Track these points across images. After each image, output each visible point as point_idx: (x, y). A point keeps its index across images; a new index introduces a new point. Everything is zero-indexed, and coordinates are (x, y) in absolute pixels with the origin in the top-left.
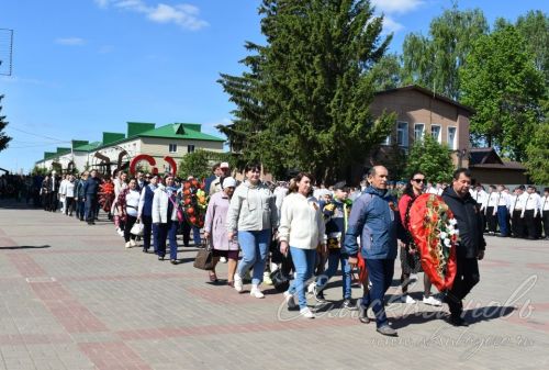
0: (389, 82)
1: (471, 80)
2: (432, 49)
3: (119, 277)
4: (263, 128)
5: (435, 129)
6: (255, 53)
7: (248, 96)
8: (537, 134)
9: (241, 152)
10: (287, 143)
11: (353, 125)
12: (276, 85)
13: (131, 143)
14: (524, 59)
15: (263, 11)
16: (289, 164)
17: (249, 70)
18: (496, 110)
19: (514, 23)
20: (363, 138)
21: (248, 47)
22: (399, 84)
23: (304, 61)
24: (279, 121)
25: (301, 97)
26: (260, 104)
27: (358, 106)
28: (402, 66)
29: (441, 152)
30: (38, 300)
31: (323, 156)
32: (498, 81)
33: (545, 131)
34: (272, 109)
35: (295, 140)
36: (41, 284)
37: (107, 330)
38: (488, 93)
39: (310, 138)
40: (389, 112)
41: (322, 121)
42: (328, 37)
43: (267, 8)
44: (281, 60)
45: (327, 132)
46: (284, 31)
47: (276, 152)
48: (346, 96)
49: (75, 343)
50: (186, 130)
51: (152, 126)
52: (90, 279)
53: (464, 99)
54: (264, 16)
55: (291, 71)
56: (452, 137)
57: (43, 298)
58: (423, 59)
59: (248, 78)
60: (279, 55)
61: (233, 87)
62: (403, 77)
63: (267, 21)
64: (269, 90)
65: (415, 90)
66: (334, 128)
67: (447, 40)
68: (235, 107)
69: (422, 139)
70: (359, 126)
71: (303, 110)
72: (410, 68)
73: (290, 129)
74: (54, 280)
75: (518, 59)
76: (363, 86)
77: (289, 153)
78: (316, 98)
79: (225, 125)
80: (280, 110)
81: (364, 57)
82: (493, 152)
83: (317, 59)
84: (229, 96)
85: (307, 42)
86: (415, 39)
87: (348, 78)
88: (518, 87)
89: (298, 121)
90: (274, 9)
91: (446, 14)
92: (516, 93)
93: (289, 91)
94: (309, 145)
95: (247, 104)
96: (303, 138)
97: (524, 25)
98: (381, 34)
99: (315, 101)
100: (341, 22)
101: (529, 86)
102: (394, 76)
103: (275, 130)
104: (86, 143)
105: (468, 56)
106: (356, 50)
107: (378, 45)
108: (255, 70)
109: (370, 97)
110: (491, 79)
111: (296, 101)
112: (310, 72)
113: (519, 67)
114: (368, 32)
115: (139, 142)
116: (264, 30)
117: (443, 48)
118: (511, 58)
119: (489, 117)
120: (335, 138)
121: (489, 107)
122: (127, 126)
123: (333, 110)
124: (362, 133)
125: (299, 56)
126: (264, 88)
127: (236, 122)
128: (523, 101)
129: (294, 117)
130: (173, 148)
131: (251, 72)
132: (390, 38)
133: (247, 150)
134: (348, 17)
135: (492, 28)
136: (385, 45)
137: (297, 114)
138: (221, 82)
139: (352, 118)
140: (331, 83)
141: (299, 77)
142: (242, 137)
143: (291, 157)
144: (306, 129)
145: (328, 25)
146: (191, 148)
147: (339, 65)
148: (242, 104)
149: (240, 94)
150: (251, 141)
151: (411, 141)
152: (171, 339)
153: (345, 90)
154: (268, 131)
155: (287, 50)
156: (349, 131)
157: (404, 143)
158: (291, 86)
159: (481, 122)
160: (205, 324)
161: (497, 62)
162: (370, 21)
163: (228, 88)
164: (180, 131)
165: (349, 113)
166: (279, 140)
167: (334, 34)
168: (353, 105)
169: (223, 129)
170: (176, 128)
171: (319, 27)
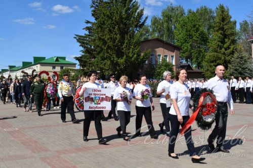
0: (146, 37)
1: (179, 35)
2: (163, 22)
3: (46, 126)
4: (95, 58)
5: (166, 56)
6: (89, 25)
7: (87, 44)
8: (206, 57)
9: (85, 69)
10: (105, 64)
11: (133, 56)
12: (100, 39)
13: (35, 66)
14: (199, 26)
15: (92, 7)
16: (106, 73)
17: (87, 32)
18: (189, 47)
19: (195, 11)
20: (137, 61)
21: (86, 23)
22: (150, 38)
23: (111, 28)
24: (101, 55)
25: (110, 44)
26: (92, 47)
27: (135, 47)
28: (151, 30)
29: (169, 66)
30: (13, 139)
31: (121, 69)
32: (190, 35)
33: (210, 56)
34: (98, 49)
35: (109, 62)
36: (12, 131)
37: (50, 151)
38: (186, 41)
39: (115, 62)
40: (147, 49)
41: (120, 54)
42: (121, 18)
43: (94, 5)
44: (101, 28)
45: (122, 59)
46: (102, 15)
47: (100, 68)
48: (130, 43)
49: (38, 158)
50: (59, 59)
51: (44, 58)
52: (34, 128)
53: (176, 43)
54: (93, 9)
55: (106, 33)
56: (172, 59)
57: (15, 138)
58: (159, 27)
59: (87, 36)
60: (101, 25)
61: (81, 40)
62: (151, 34)
63: (94, 11)
64: (97, 41)
65: (157, 40)
66: (125, 57)
67: (169, 19)
68: (82, 49)
69: (161, 60)
70: (135, 56)
71: (112, 49)
72: (154, 31)
73: (107, 58)
74: (17, 129)
75: (197, 26)
76: (136, 38)
77: (106, 68)
78: (117, 44)
79: (78, 57)
80: (102, 50)
81: (136, 26)
82: (189, 65)
83: (116, 27)
84: (79, 44)
85: (112, 20)
86: (156, 18)
87: (130, 35)
88: (198, 38)
89: (110, 54)
90: (97, 6)
91: (168, 8)
92: (197, 40)
93: (106, 41)
94: (115, 64)
95: (87, 47)
96: (112, 62)
97: (200, 12)
98: (143, 16)
99: (117, 45)
100: (126, 11)
101: (202, 37)
102: (147, 34)
103: (99, 58)
104: (15, 67)
105: (177, 25)
106: (133, 23)
107: (142, 21)
108: (90, 33)
109: (139, 43)
110: (187, 35)
111: (108, 46)
112: (114, 33)
113: (198, 30)
114: (138, 15)
115: (39, 65)
116: (93, 15)
117: (167, 22)
118: (194, 26)
119: (186, 51)
120: (125, 61)
121: (187, 46)
122: (33, 58)
123: (124, 49)
124: (137, 58)
125: (109, 26)
126: (95, 40)
127: (83, 56)
128: (200, 44)
129: (108, 53)
130: (54, 68)
131: (88, 33)
132: (147, 18)
133: (88, 67)
134: (129, 9)
135: (186, 14)
136: (145, 21)
137: (109, 51)
138: (75, 38)
139: (132, 53)
140: (123, 38)
141: (110, 35)
142: (86, 62)
143: (107, 70)
144: (113, 57)
145: (121, 13)
146: (62, 68)
147: (126, 30)
148: (85, 47)
149: (84, 43)
150: (90, 64)
151: (157, 61)
152: (80, 153)
153: (129, 40)
154: (96, 59)
155: (104, 23)
156: (131, 58)
157: (154, 62)
158: (106, 39)
159: (184, 53)
160: (93, 145)
161: (189, 28)
162: (138, 11)
163: (78, 41)
164: (57, 60)
165: (131, 50)
166: (102, 63)
167: (123, 16)
168: (132, 47)
169: (77, 59)
170: (55, 59)
171: (117, 13)
